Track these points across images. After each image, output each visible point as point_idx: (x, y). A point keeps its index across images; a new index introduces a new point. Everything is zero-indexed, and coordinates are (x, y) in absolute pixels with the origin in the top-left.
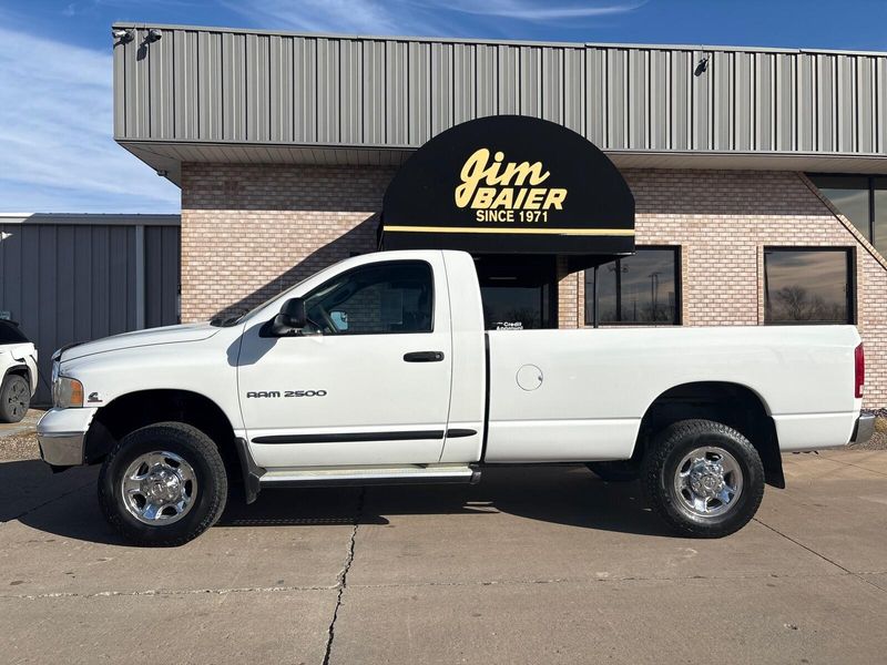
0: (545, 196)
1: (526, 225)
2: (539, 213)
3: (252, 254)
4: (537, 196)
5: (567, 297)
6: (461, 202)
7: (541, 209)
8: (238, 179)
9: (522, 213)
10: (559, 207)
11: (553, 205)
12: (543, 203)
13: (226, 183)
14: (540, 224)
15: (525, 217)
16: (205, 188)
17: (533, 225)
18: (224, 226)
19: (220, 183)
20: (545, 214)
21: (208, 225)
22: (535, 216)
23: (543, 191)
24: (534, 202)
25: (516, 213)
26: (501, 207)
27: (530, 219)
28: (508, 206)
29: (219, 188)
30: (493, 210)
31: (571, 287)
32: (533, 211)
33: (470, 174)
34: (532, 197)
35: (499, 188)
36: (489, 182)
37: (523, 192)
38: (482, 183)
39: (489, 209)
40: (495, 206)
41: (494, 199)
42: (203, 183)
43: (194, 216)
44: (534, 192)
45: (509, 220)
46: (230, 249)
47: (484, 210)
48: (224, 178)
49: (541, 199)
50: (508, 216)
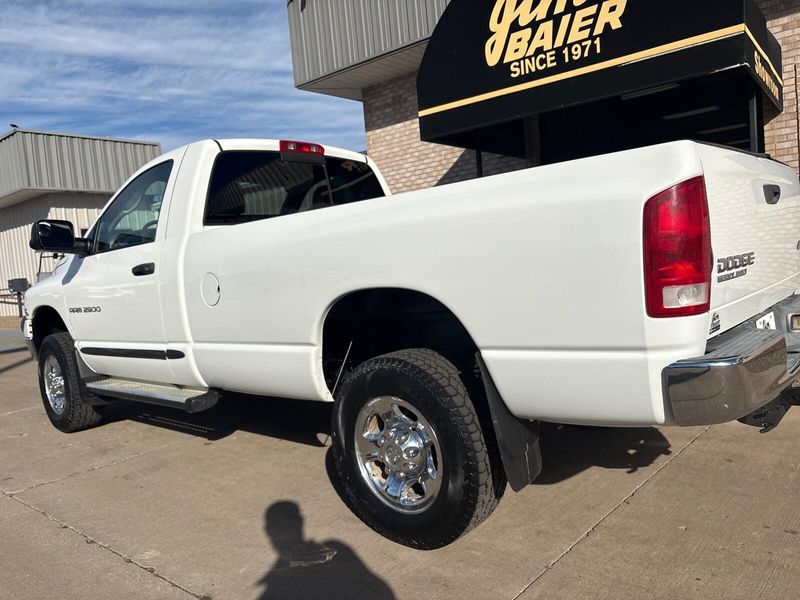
0: (595, 16)
1: (574, 65)
2: (589, 42)
3: (417, 163)
4: (584, 19)
5: (779, 146)
6: (492, 59)
7: (592, 37)
8: (401, 92)
9: (566, 51)
10: (616, 25)
11: (607, 25)
12: (592, 27)
13: (393, 98)
14: (594, 58)
15: (570, 54)
16: (378, 108)
17: (583, 62)
18: (396, 140)
19: (389, 101)
20: (597, 42)
21: (384, 143)
22: (583, 48)
23: (592, 10)
24: (581, 29)
25: (559, 52)
26: (540, 50)
27: (577, 54)
28: (548, 46)
29: (388, 105)
30: (530, 58)
31: (788, 131)
32: (580, 42)
33: (500, 20)
34: (578, 23)
35: (534, 25)
36: (522, 23)
37: (566, 19)
38: (515, 27)
39: (524, 58)
40: (531, 52)
41: (530, 42)
42: (377, 104)
43: (375, 136)
44: (580, 14)
45: (550, 65)
46: (401, 162)
47: (519, 61)
48: (391, 95)
49: (591, 21)
50: (549, 59)
